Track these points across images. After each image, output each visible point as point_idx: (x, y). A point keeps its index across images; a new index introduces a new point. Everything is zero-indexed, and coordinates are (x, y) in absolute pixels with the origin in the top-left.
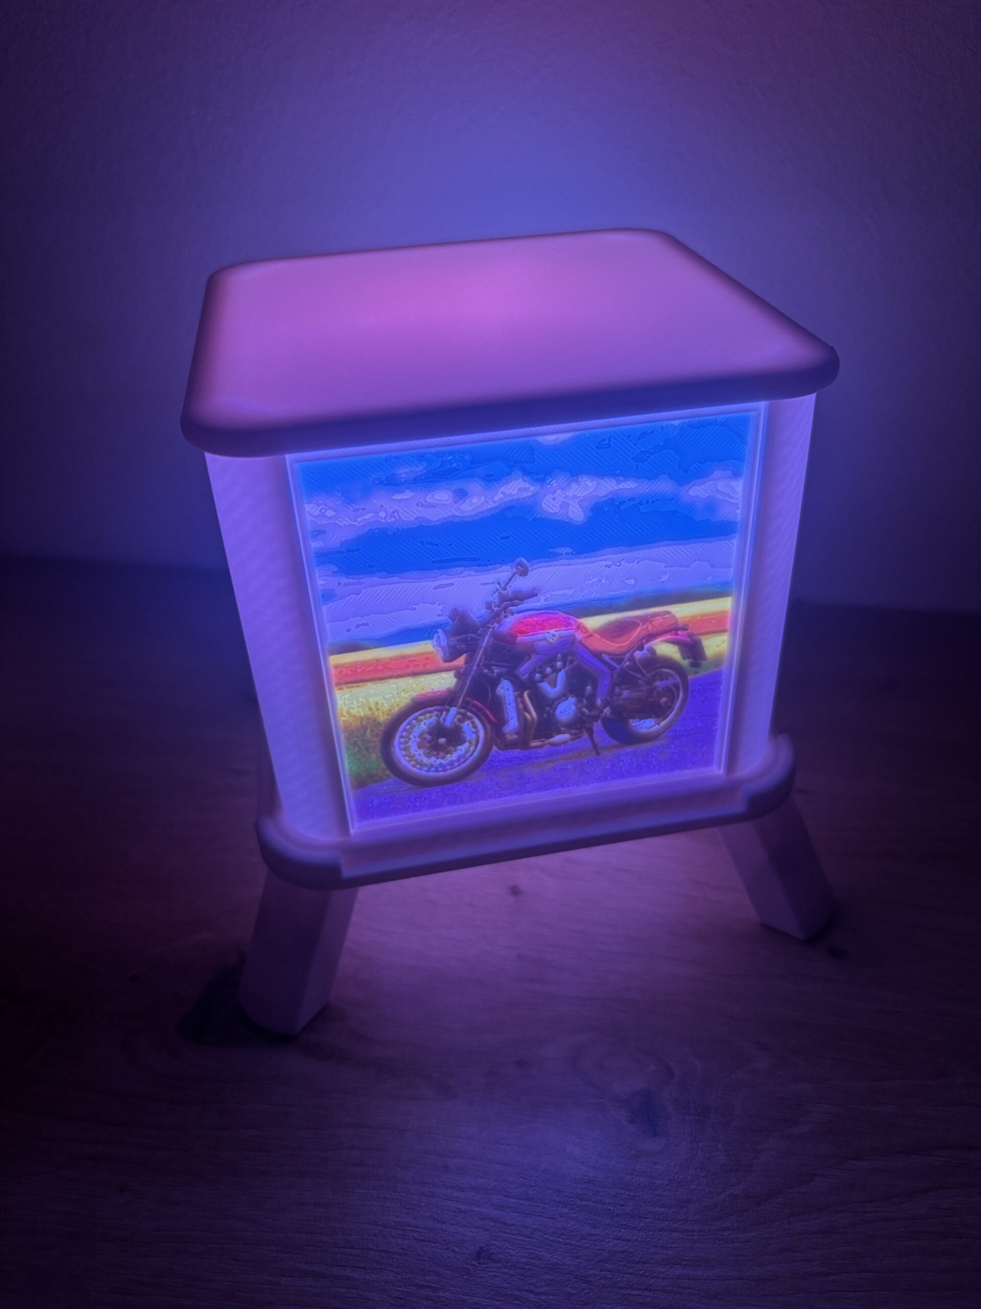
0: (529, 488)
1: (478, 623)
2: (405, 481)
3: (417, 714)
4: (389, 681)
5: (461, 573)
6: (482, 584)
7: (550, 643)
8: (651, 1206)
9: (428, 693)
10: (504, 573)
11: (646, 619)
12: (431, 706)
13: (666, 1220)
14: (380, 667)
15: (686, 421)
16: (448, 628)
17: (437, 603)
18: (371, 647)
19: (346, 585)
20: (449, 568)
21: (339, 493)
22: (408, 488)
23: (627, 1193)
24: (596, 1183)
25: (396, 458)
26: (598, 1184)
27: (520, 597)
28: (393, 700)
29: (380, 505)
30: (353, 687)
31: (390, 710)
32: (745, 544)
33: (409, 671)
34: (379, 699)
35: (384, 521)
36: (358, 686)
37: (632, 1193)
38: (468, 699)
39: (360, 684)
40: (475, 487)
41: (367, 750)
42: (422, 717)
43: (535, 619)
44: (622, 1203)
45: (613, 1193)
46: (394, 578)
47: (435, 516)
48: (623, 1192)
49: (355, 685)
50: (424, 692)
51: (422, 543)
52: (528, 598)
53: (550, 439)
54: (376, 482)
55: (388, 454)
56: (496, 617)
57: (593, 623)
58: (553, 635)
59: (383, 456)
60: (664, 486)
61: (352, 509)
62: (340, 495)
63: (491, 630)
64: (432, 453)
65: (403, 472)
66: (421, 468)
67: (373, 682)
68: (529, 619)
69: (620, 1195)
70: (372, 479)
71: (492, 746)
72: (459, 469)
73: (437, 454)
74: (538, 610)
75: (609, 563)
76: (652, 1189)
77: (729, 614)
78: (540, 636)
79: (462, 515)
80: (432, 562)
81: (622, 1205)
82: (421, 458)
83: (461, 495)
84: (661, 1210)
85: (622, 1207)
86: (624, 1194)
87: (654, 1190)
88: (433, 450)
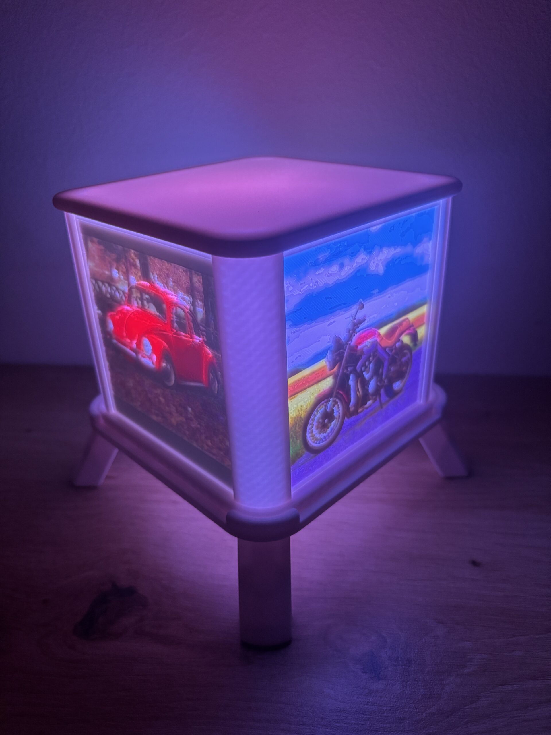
0: (365, 258)
1: (344, 343)
2: (322, 262)
3: (317, 408)
4: (307, 390)
5: (339, 313)
6: (346, 319)
7: (368, 347)
8: (382, 723)
9: (322, 392)
10: (354, 309)
11: (401, 324)
12: (324, 400)
13: (391, 732)
14: (304, 382)
15: (417, 213)
16: (332, 349)
17: (328, 335)
18: (302, 369)
19: (294, 332)
20: (334, 312)
21: (295, 275)
22: (322, 266)
23: (365, 717)
24: (345, 711)
25: (320, 248)
26: (347, 712)
27: (360, 322)
28: (307, 402)
29: (311, 279)
30: (293, 398)
31: (307, 409)
32: (433, 274)
33: (315, 381)
34: (302, 403)
35: (311, 289)
36: (295, 397)
37: (368, 717)
38: (338, 391)
39: (295, 396)
40: (346, 261)
41: (296, 438)
42: (319, 409)
43: (364, 334)
44: (362, 723)
45: (357, 718)
46: (313, 324)
47: (331, 281)
48: (363, 716)
49: (293, 397)
50: (320, 392)
51: (326, 298)
52: (363, 322)
53: (374, 229)
54: (311, 265)
55: (316, 247)
56: (350, 338)
57: (383, 331)
58: (368, 342)
59: (314, 248)
60: (409, 249)
61: (300, 284)
62: (295, 276)
63: (348, 345)
64: (333, 244)
65: (321, 257)
66: (328, 253)
67: (301, 393)
68: (362, 335)
69: (360, 718)
70: (309, 264)
71: (345, 418)
72: (342, 251)
73: (335, 244)
74: (365, 328)
75: (389, 295)
76: (381, 713)
77: (426, 315)
78: (364, 344)
79: (341, 278)
80: (329, 310)
81: (363, 725)
82: (328, 247)
83: (342, 266)
84: (388, 725)
85: (363, 726)
86: (364, 717)
87: (382, 714)
88: (333, 241)
